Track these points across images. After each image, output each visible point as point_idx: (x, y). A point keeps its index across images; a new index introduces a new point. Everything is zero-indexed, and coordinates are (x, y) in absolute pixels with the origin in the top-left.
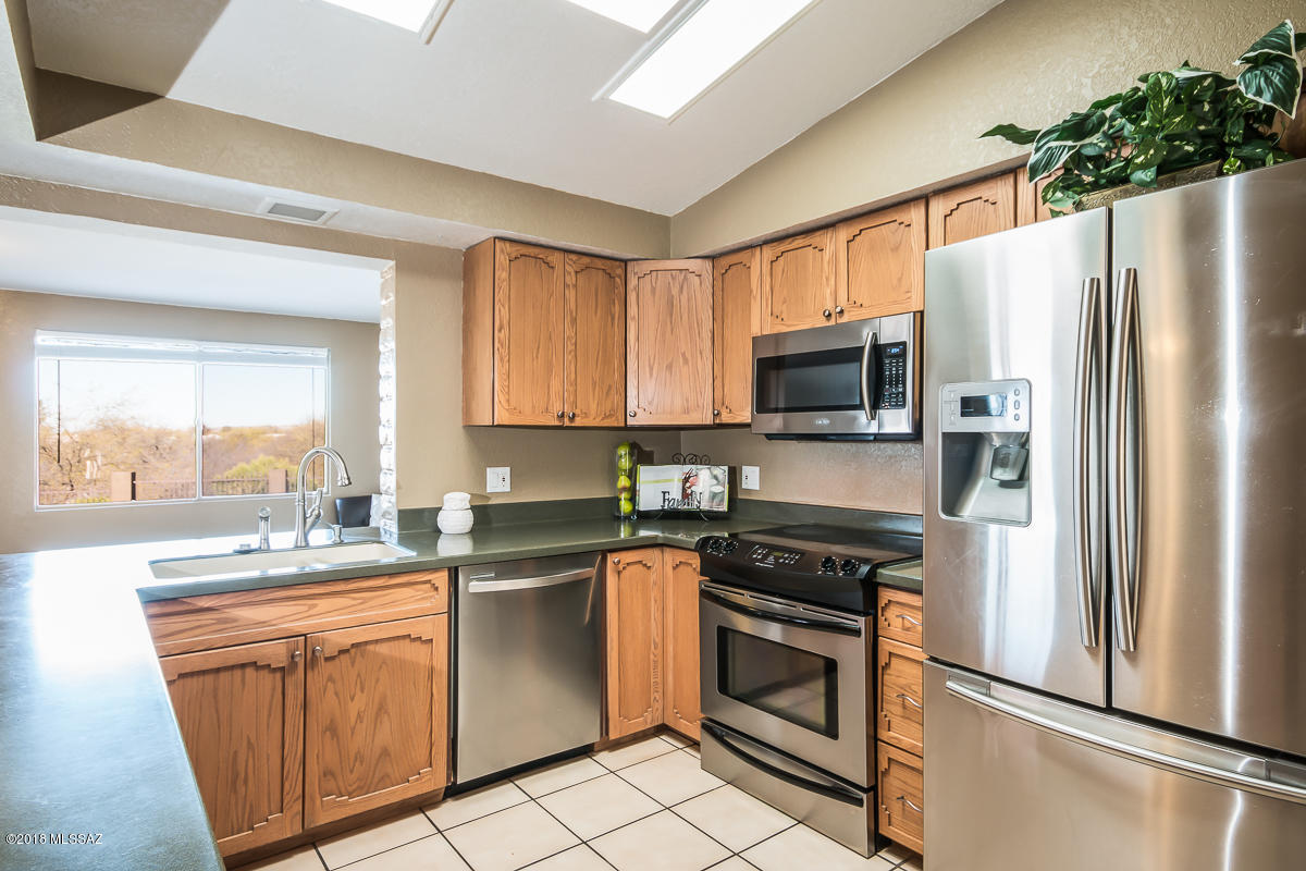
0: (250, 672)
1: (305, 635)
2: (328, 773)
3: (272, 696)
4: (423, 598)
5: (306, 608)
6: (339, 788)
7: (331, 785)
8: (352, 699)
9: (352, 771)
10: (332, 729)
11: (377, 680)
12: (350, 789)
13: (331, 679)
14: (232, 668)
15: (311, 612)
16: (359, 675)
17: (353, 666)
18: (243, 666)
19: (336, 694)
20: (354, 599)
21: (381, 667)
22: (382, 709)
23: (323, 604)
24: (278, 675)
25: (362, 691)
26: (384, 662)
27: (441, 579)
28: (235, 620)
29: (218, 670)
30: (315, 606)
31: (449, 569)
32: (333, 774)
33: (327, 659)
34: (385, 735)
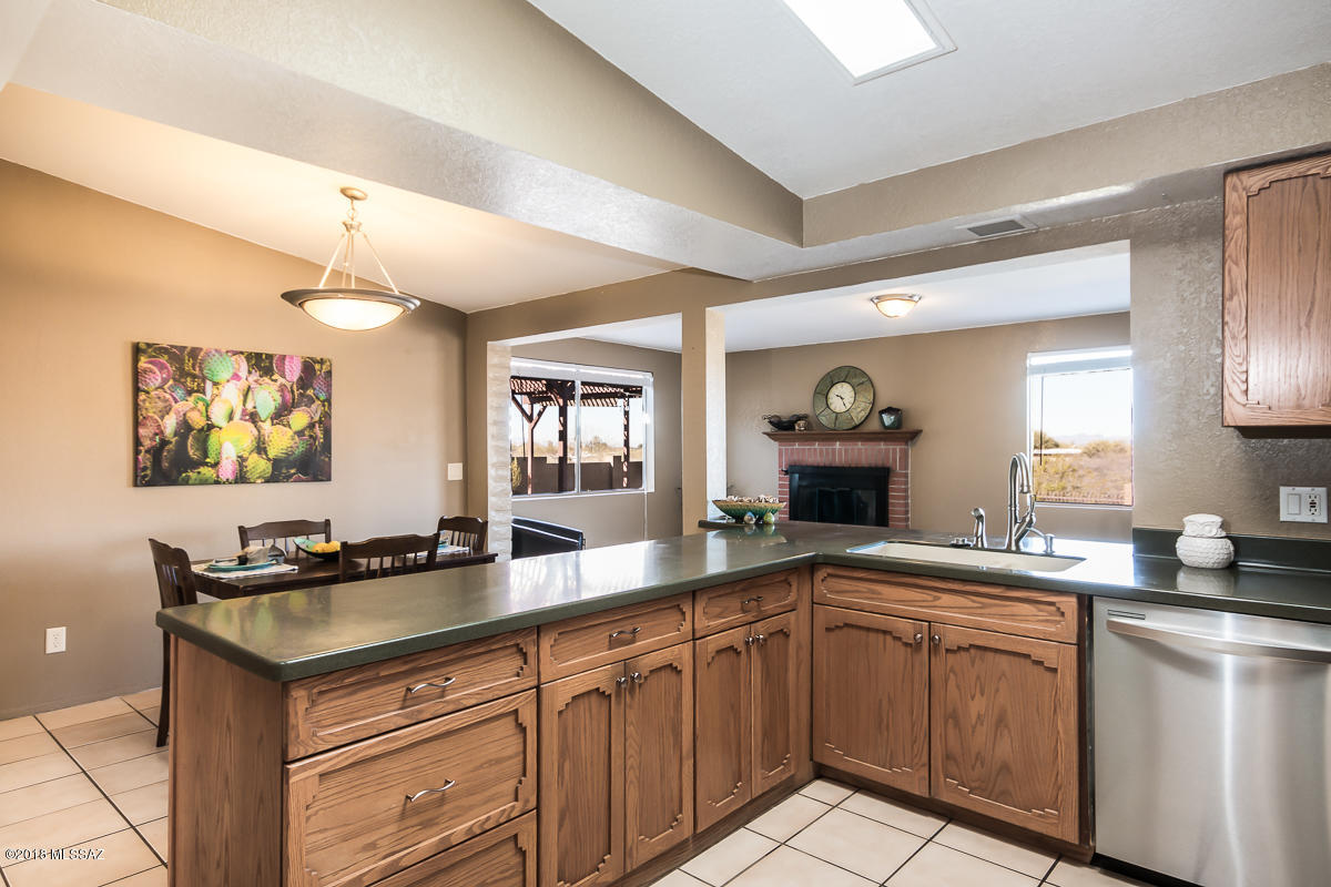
0: (889, 638)
1: (930, 622)
2: (948, 757)
3: (905, 667)
4: (1047, 621)
5: (930, 598)
6: (961, 777)
7: (953, 769)
8: (973, 698)
9: (973, 768)
10: (954, 717)
11: (997, 690)
12: (973, 785)
13: (952, 670)
14: (878, 631)
15: (937, 603)
16: (978, 678)
17: (973, 666)
18: (885, 632)
19: (958, 687)
20: (974, 601)
21: (1000, 678)
22: (1001, 721)
23: (946, 599)
24: (909, 650)
25: (982, 695)
26: (1004, 675)
27: (1070, 604)
28: (880, 594)
29: (868, 629)
30: (939, 598)
31: (1080, 597)
32: (955, 760)
33: (947, 650)
34: (1005, 749)
